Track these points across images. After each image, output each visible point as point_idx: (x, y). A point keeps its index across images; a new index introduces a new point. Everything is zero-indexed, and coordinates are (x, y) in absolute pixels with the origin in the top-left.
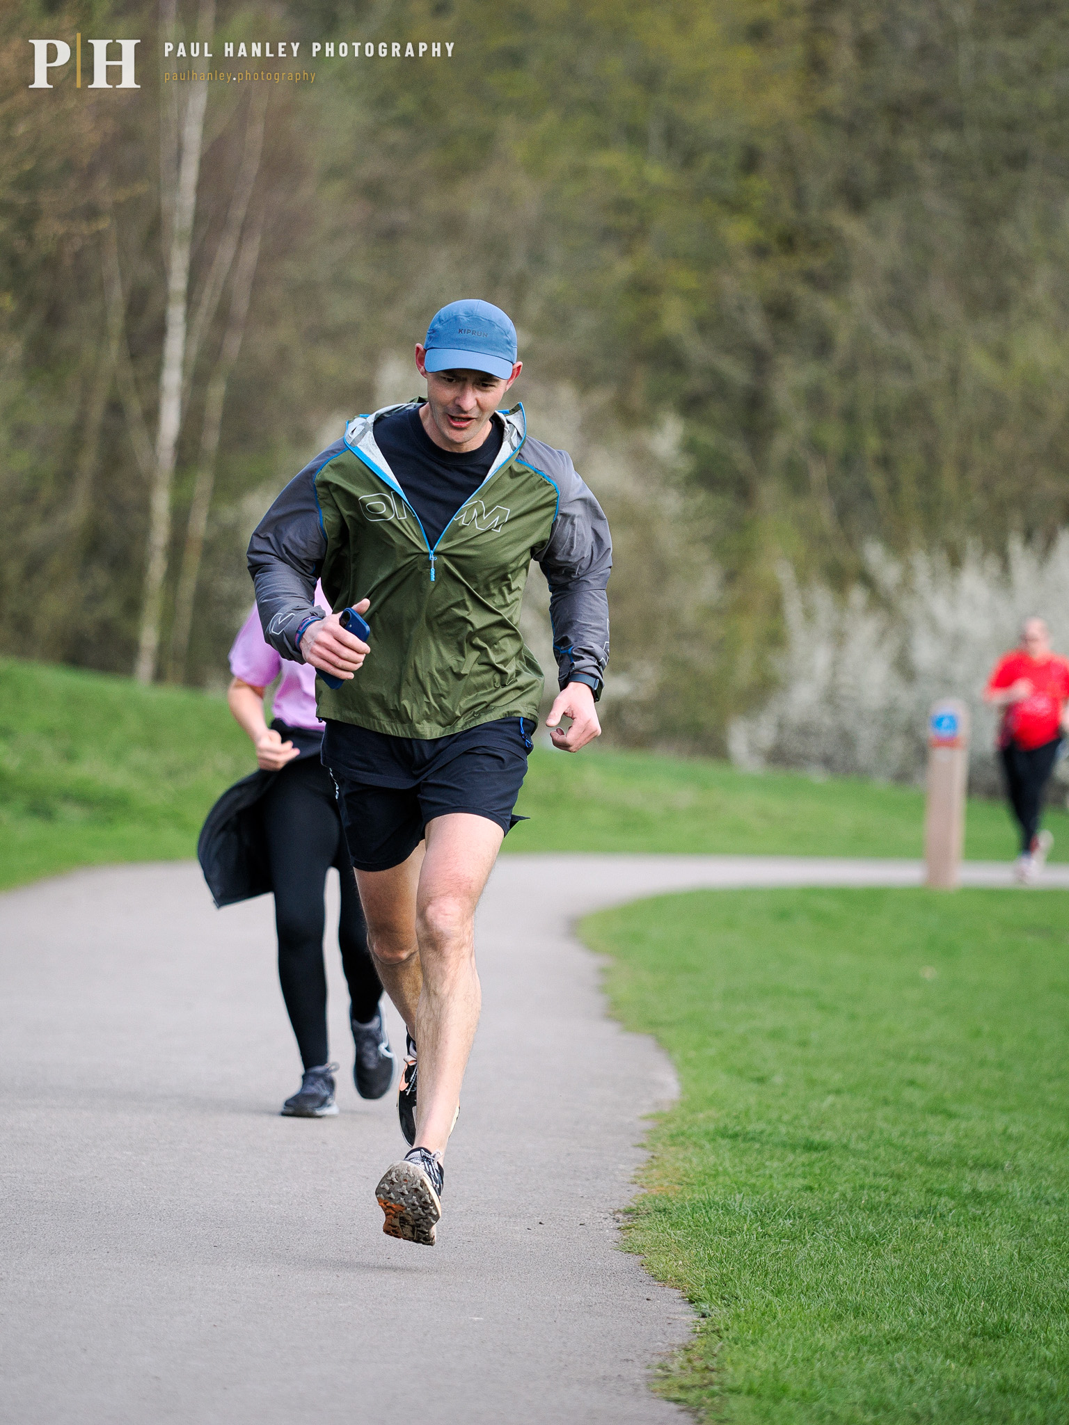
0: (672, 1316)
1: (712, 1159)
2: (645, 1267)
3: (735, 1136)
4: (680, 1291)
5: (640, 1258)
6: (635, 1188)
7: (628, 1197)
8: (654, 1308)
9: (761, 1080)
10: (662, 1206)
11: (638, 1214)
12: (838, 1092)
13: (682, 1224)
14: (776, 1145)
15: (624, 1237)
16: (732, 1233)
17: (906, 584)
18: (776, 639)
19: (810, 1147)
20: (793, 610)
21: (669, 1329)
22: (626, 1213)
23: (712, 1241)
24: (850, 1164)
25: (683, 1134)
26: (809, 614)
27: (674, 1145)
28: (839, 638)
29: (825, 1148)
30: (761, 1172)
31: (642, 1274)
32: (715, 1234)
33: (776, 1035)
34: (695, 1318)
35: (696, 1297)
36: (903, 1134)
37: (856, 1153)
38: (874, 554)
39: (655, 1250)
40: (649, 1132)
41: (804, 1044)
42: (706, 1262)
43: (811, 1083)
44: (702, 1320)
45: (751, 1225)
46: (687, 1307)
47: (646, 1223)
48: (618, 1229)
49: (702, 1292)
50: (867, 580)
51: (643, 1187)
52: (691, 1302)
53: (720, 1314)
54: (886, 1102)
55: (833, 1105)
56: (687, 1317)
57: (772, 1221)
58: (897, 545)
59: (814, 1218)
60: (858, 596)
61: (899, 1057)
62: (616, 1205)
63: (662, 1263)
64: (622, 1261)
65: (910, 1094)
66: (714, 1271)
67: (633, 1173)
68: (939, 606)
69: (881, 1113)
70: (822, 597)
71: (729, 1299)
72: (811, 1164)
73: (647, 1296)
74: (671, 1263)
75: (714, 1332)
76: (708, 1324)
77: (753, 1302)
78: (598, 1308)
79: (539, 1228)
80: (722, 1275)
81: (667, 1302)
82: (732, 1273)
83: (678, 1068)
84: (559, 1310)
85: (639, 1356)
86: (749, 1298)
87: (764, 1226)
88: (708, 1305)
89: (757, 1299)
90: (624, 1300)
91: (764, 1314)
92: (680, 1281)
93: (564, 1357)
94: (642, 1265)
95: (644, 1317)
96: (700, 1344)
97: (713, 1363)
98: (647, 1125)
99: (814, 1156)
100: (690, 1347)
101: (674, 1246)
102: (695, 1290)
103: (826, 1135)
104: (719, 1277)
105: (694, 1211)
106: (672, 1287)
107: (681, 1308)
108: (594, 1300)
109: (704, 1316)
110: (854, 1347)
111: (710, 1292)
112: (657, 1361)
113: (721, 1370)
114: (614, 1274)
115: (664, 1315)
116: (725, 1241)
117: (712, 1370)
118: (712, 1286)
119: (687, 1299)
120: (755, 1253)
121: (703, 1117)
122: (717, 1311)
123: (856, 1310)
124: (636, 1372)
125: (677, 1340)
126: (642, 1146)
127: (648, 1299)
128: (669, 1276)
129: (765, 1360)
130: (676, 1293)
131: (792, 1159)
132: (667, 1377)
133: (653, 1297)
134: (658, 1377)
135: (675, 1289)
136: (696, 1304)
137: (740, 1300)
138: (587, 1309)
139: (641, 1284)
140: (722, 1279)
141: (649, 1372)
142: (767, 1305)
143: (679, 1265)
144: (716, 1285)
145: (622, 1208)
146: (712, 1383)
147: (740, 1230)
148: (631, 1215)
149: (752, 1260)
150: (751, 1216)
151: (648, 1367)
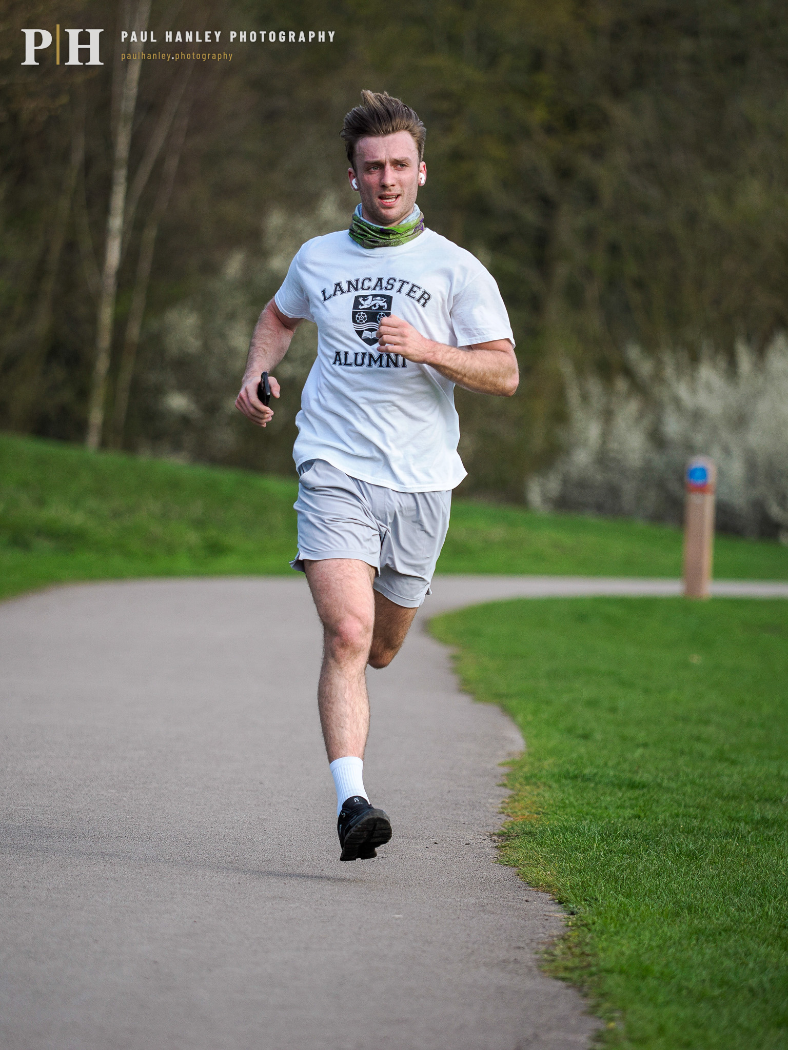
0: (547, 913)
1: (560, 795)
2: (521, 876)
3: (575, 777)
4: (551, 895)
5: (515, 870)
6: (503, 817)
7: (500, 824)
8: (532, 907)
9: (586, 737)
10: (527, 829)
11: (509, 836)
12: (645, 745)
13: (546, 843)
14: (607, 785)
15: (502, 854)
16: (585, 851)
17: (658, 377)
18: (560, 416)
19: (633, 786)
20: (573, 395)
21: (546, 923)
22: (499, 835)
23: (570, 856)
24: (665, 798)
25: (535, 776)
26: (585, 398)
27: (528, 784)
28: (608, 416)
29: (644, 787)
30: (598, 804)
31: (519, 881)
32: (572, 851)
33: (592, 703)
34: (566, 916)
35: (564, 899)
36: (701, 776)
37: (668, 790)
38: (634, 353)
39: (527, 864)
40: (508, 775)
41: (613, 710)
42: (568, 872)
43: (624, 739)
44: (571, 917)
45: (599, 844)
46: (560, 907)
47: (517, 842)
48: (496, 847)
49: (568, 894)
50: (628, 372)
51: (509, 816)
52: (560, 903)
53: (585, 911)
54: (682, 753)
55: (642, 756)
56: (559, 915)
57: (615, 841)
58: (650, 346)
59: (646, 838)
60: (621, 385)
61: (686, 720)
62: (491, 829)
63: (534, 873)
64: (501, 872)
65: (698, 746)
66: (577, 879)
67: (500, 806)
68: (682, 391)
69: (681, 761)
70: (594, 386)
71: (591, 900)
72: (637, 798)
73: (525, 898)
74: (541, 873)
75: (583, 925)
76: (577, 919)
77: (610, 902)
78: (489, 908)
79: (435, 847)
80: (583, 882)
81: (542, 903)
82: (590, 881)
83: (522, 728)
84: (460, 910)
85: (527, 945)
86: (606, 900)
87: (608, 844)
88: (574, 905)
89: (612, 901)
90: (508, 901)
91: (619, 912)
92: (549, 886)
93: (470, 945)
94: (519, 875)
95: (526, 914)
96: (574, 936)
97: (587, 950)
98: (505, 770)
99: (637, 792)
100: (566, 937)
101: (541, 860)
102: (563, 894)
103: (643, 777)
104: (580, 884)
105: (554, 833)
106: (544, 891)
107: (553, 908)
108: (485, 901)
109: (572, 913)
110: (694, 937)
111: (575, 895)
112: (543, 948)
113: (595, 955)
114: (498, 882)
115: (541, 913)
116: (581, 856)
117: (588, 955)
118: (576, 891)
119: (557, 901)
120: (605, 865)
121: (548, 763)
122: (582, 910)
123: (689, 909)
124: (528, 957)
125: (555, 932)
126: (504, 785)
127: (526, 901)
128: (541, 883)
129: (627, 947)
130: (548, 896)
131: (620, 795)
132: (553, 961)
133: (530, 899)
134: (546, 960)
135: (547, 893)
136: (564, 904)
137: (599, 901)
138: (481, 909)
139: (519, 889)
140: (583, 886)
141: (537, 956)
142: (620, 905)
143: (548, 875)
144: (579, 889)
145: (496, 832)
146: (589, 965)
147: (591, 848)
148: (504, 837)
149: (604, 871)
150: (598, 837)
151: (536, 953)
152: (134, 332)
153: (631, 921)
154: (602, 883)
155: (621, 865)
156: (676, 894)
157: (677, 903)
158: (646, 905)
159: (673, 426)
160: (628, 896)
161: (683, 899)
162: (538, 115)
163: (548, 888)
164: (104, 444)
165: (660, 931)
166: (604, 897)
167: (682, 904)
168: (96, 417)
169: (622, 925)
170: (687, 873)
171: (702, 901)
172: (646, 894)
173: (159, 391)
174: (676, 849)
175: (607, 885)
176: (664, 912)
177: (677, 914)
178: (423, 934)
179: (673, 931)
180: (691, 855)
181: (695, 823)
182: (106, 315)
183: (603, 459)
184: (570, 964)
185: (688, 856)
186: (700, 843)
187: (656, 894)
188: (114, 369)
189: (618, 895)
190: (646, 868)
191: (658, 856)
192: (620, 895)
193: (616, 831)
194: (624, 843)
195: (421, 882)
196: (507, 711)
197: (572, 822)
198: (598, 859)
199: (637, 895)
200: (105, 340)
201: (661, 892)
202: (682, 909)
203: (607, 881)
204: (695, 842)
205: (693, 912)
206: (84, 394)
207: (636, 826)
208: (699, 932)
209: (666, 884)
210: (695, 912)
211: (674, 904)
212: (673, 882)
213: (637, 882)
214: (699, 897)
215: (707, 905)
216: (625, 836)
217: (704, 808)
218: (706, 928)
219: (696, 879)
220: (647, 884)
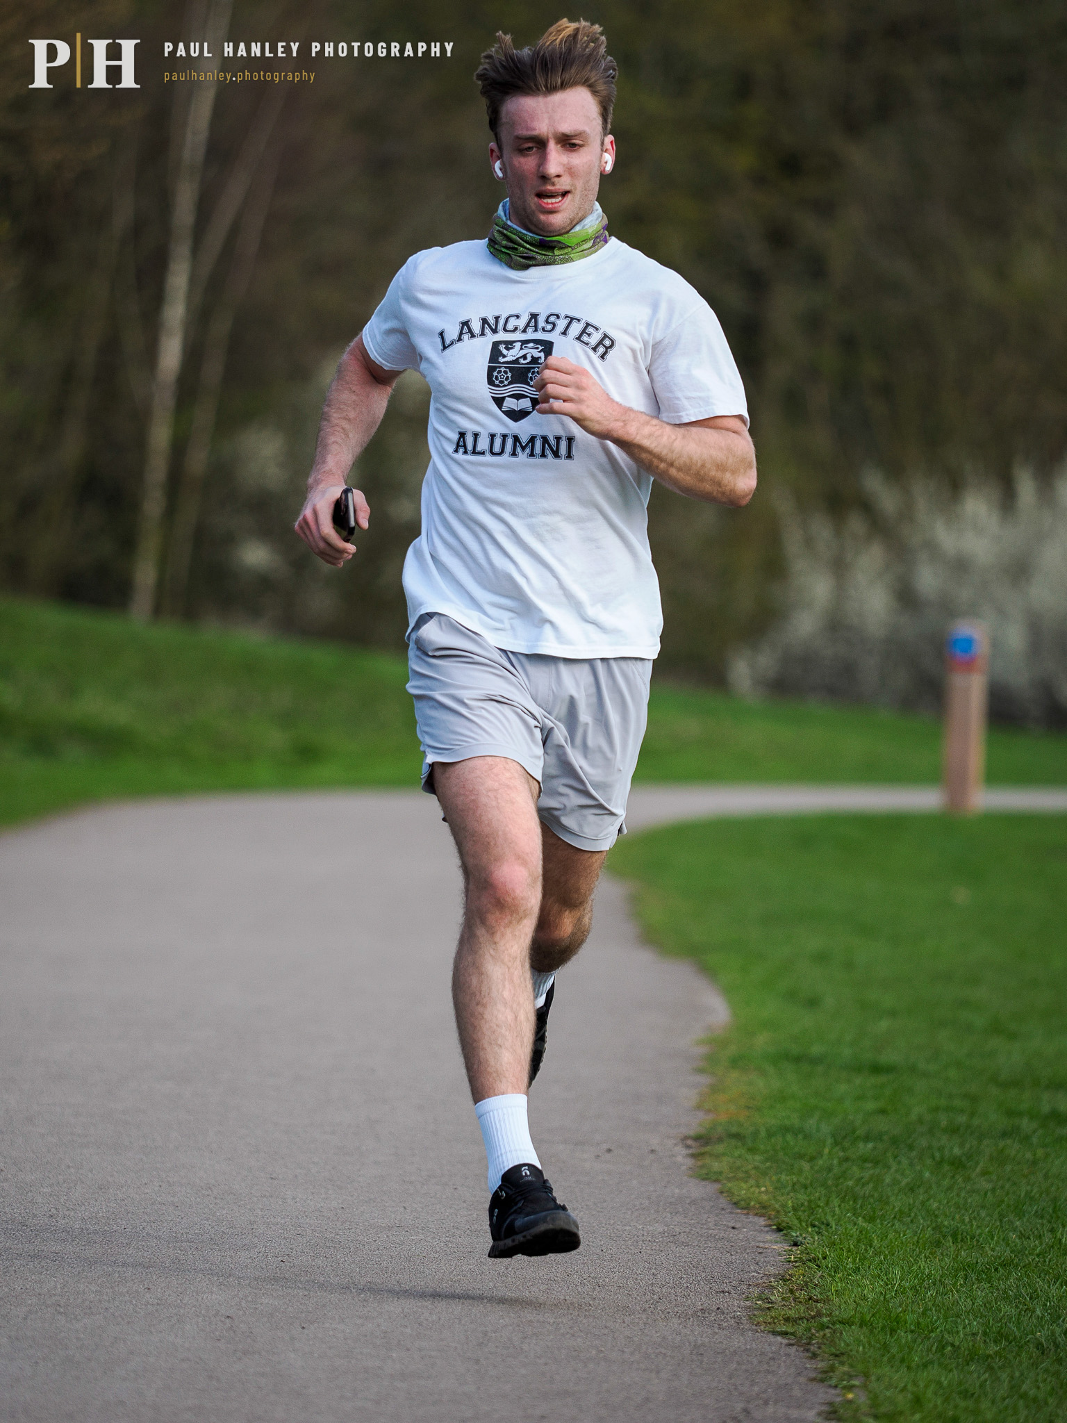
0: (761, 1245)
1: (777, 1083)
2: (725, 1194)
3: (798, 1059)
4: (766, 1219)
5: (717, 1186)
6: (701, 1114)
7: (695, 1123)
8: (741, 1236)
9: (813, 1003)
10: (734, 1130)
11: (709, 1140)
12: (893, 1013)
13: (759, 1149)
14: (841, 1068)
15: (699, 1164)
16: (812, 1159)
17: (907, 513)
18: (775, 568)
19: (876, 1069)
20: (793, 540)
21: (761, 1259)
22: (697, 1138)
23: (792, 1165)
24: (920, 1084)
25: (744, 1057)
26: (809, 542)
27: (735, 1068)
29: (890, 1070)
30: (829, 1095)
31: (723, 1201)
33: (821, 958)
34: (787, 1247)
35: (784, 1225)
36: (969, 1055)
37: (925, 1074)
38: (874, 483)
39: (734, 1177)
40: (707, 1056)
41: (849, 966)
42: (789, 1188)
43: (863, 1005)
44: (794, 1248)
45: (831, 1150)
46: (778, 1236)
47: (720, 1148)
48: (691, 1155)
49: (790, 1219)
50: (867, 507)
51: (709, 1111)
52: (779, 1230)
53: (812, 1241)
54: (943, 1024)
55: (889, 1029)
56: (777, 1246)
58: (895, 471)
59: (895, 1141)
60: (856, 524)
61: (947, 978)
62: (684, 1131)
63: (743, 1190)
64: (698, 1190)
65: (965, 1014)
66: (802, 1197)
67: (697, 1098)
68: (941, 532)
69: (941, 1035)
70: (822, 529)
71: (820, 1226)
72: (882, 1087)
73: (731, 1224)
74: (752, 1190)
75: (810, 1261)
76: (802, 1252)
77: (846, 1229)
78: (682, 1238)
79: (608, 1156)
80: (810, 1201)
81: (754, 1230)
82: (819, 1199)
83: (728, 991)
84: (643, 1241)
85: (735, 1288)
86: (841, 1225)
87: (844, 1150)
88: (798, 1234)
89: (849, 1226)
90: (708, 1229)
91: (859, 1241)
92: (764, 1208)
93: (657, 1289)
94: (722, 1192)
95: (732, 1246)
96: (798, 1274)
97: (816, 1293)
98: (703, 1050)
99: (882, 1079)
100: (788, 1277)
101: (753, 1172)
102: (782, 1217)
103: (889, 1057)
104: (806, 1204)
105: (770, 1135)
106: (756, 1214)
107: (769, 1237)
108: (677, 1230)
109: (796, 1244)
110: (962, 1273)
111: (799, 1219)
112: (756, 1291)
113: (826, 1301)
114: (693, 1202)
115: (753, 1244)
116: (806, 1166)
117: (817, 1301)
118: (800, 1213)
119: (774, 1227)
120: (840, 1178)
121: (762, 1041)
122: (809, 1239)
123: (954, 1236)
124: (736, 1304)
125: (772, 1270)
126: (700, 1071)
127: (733, 1228)
128: (752, 1203)
129: (871, 1289)
130: (762, 1221)
131: (858, 1081)
132: (769, 1309)
133: (738, 1225)
134: (760, 1308)
135: (761, 1216)
136: (785, 1232)
137: (831, 1227)
138: (671, 1239)
139: (723, 1212)
140: (809, 1207)
141: (749, 1304)
142: (861, 1232)
143: (762, 1192)
144: (805, 1211)
145: (692, 1133)
146: (819, 1314)
147: (820, 1154)
148: (702, 1143)
149: (837, 1186)
150: (829, 1141)
151: (747, 1299)
152: (198, 461)
153: (876, 1254)
154: (836, 1202)
155: (862, 1178)
156: (936, 1216)
157: (937, 1228)
158: (896, 1231)
159: (928, 580)
160: (871, 1219)
161: (946, 1223)
162: (741, 161)
163: (763, 1210)
164: (157, 610)
165: (915, 1267)
166: (838, 1222)
167: (944, 1230)
168: (145, 574)
169: (863, 1259)
170: (950, 1188)
171: (972, 1225)
172: (895, 1217)
173: (230, 540)
174: (937, 1155)
175: (843, 1205)
176: (921, 1241)
177: (938, 1244)
178: (592, 1275)
179: (932, 1266)
180: (958, 1164)
181: (962, 1119)
182: (161, 435)
183: (836, 625)
184: (792, 1313)
185: (952, 1163)
186: (967, 1146)
187: (910, 1216)
188: (171, 511)
189: (857, 1218)
190: (895, 1182)
191: (911, 1165)
192: (860, 1218)
193: (854, 1131)
194: (866, 1148)
195: (589, 1203)
196: (707, 971)
197: (795, 1121)
198: (830, 1169)
199: (883, 1218)
200: (157, 469)
201: (916, 1215)
202: (944, 1237)
203: (843, 1200)
204: (962, 1145)
205: (959, 1241)
206: (128, 544)
207: (881, 1124)
208: (967, 1268)
209: (923, 1203)
210: (962, 1240)
211: (933, 1229)
212: (932, 1200)
213: (884, 1201)
214: (967, 1220)
215: (978, 1232)
216: (867, 1138)
217: (974, 1099)
218: (977, 1263)
219: (963, 1194)
220: (897, 1203)
